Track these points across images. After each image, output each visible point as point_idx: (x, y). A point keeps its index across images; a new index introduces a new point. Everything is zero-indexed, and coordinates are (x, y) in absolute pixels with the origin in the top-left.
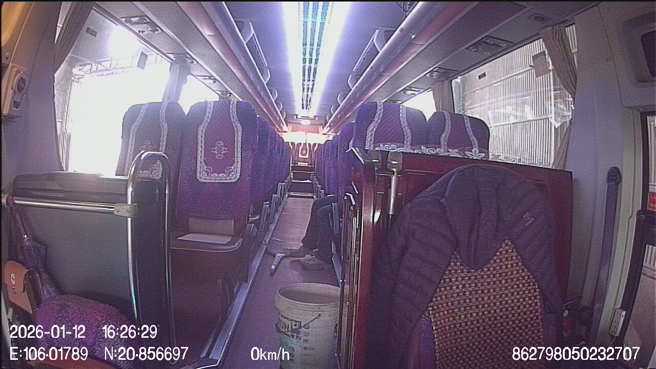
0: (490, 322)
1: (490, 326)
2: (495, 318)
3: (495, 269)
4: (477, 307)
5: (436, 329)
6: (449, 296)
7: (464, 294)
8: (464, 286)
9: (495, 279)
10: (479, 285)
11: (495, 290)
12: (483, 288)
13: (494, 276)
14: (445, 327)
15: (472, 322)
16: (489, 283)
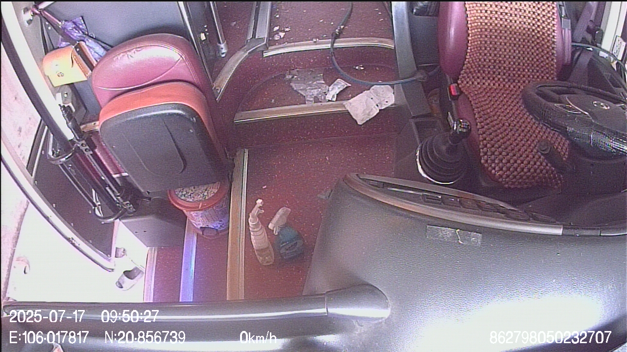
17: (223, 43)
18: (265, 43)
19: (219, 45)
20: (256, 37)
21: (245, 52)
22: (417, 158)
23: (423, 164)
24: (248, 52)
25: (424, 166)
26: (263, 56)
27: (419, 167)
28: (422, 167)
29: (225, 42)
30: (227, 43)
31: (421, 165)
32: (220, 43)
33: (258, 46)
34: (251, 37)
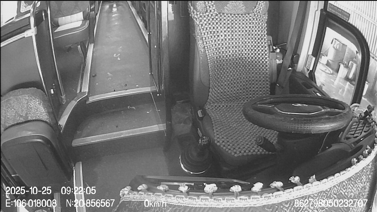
0: (240, 57)
1: (239, 58)
2: (242, 54)
3: (243, 28)
4: (233, 47)
5: (209, 59)
6: (217, 41)
7: (226, 39)
8: (225, 35)
9: (243, 33)
10: (234, 35)
11: (242, 39)
12: (236, 37)
13: (243, 31)
14: (214, 58)
15: (230, 56)
16: (239, 35)
17: (64, 95)
18: (87, 95)
19: (61, 96)
20: (82, 91)
21: (76, 101)
22: (180, 160)
23: (184, 164)
24: (77, 101)
25: (185, 165)
26: (86, 103)
27: (182, 165)
28: (183, 166)
29: (65, 95)
30: (65, 96)
31: (182, 164)
32: (62, 95)
33: (83, 97)
34: (79, 91)
